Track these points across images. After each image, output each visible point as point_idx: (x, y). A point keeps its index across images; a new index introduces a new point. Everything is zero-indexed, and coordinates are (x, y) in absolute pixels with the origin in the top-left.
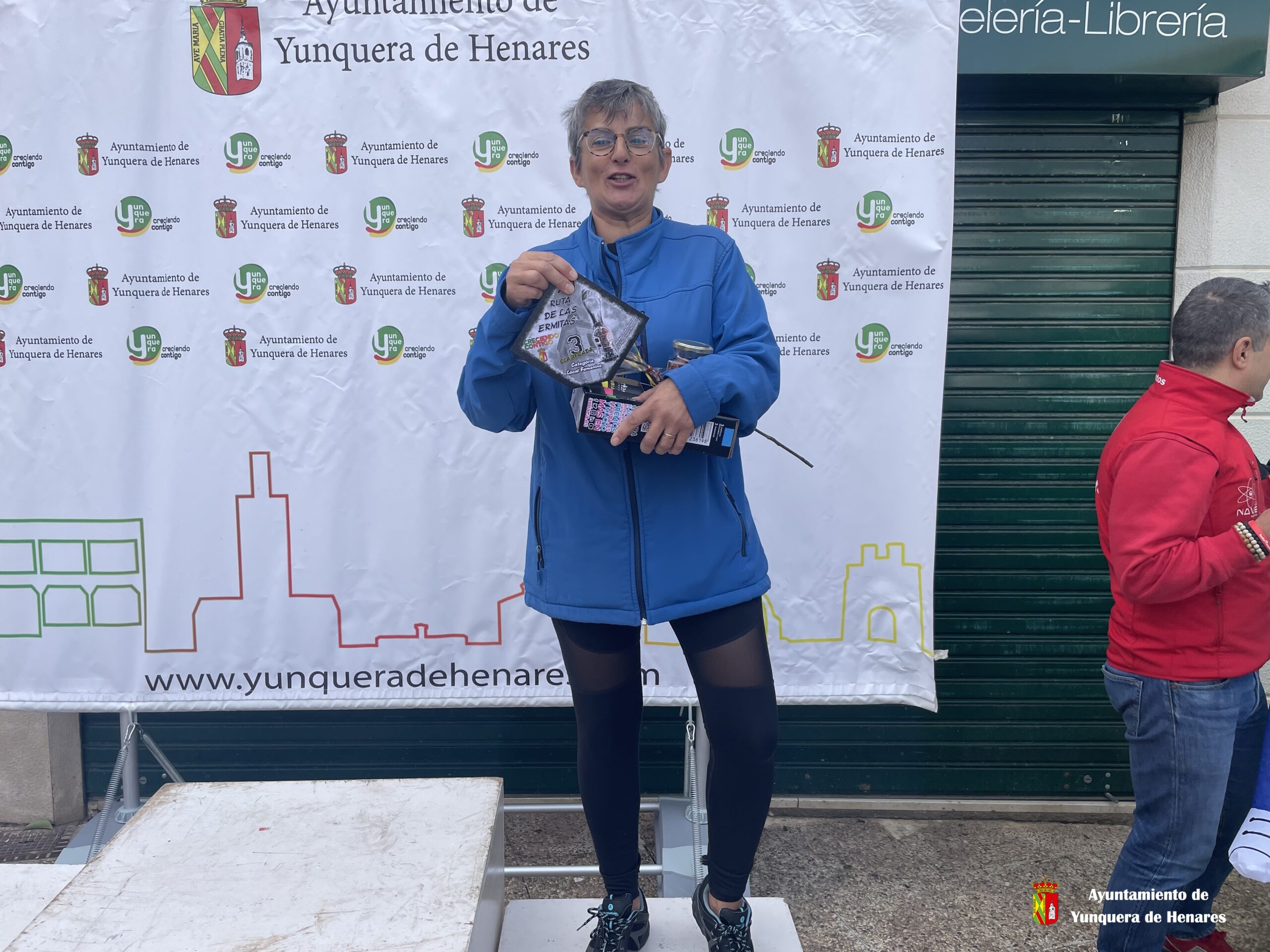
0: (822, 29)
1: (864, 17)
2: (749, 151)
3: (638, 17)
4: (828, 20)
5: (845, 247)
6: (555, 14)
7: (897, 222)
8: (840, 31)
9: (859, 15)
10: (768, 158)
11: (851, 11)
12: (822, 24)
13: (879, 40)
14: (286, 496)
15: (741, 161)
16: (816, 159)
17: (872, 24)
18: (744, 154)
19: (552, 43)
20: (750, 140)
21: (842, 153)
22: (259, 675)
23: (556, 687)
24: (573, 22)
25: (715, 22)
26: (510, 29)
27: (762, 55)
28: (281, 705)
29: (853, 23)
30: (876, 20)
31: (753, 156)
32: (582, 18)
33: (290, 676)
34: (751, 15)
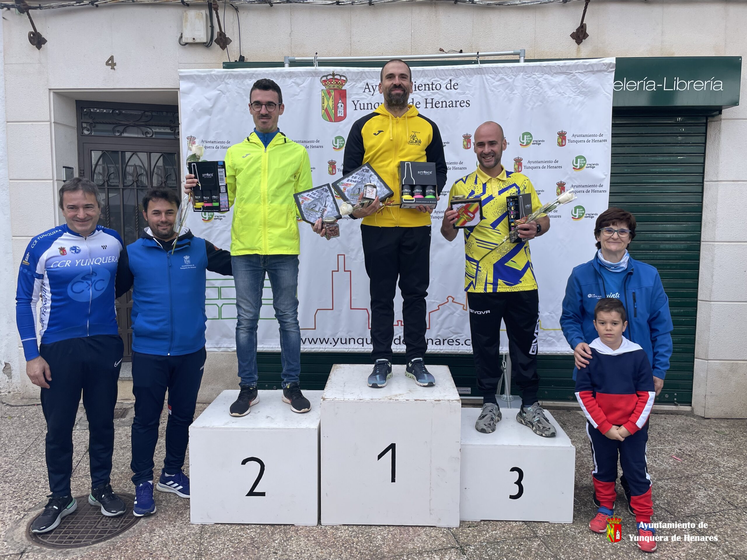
0: (560, 95)
1: (576, 90)
2: (531, 141)
3: (489, 91)
4: (562, 92)
5: (567, 176)
6: (457, 91)
7: (588, 167)
8: (566, 96)
9: (574, 89)
10: (538, 143)
11: (571, 88)
12: (560, 93)
13: (582, 98)
14: (350, 271)
15: (528, 144)
16: (557, 143)
17: (579, 92)
18: (529, 141)
19: (456, 101)
20: (531, 136)
21: (567, 141)
22: (338, 339)
23: (451, 346)
24: (464, 93)
25: (519, 93)
26: (440, 96)
27: (536, 105)
28: (346, 351)
29: (572, 92)
30: (580, 91)
31: (532, 142)
32: (467, 92)
33: (350, 339)
34: (533, 90)
